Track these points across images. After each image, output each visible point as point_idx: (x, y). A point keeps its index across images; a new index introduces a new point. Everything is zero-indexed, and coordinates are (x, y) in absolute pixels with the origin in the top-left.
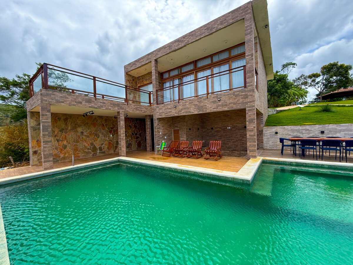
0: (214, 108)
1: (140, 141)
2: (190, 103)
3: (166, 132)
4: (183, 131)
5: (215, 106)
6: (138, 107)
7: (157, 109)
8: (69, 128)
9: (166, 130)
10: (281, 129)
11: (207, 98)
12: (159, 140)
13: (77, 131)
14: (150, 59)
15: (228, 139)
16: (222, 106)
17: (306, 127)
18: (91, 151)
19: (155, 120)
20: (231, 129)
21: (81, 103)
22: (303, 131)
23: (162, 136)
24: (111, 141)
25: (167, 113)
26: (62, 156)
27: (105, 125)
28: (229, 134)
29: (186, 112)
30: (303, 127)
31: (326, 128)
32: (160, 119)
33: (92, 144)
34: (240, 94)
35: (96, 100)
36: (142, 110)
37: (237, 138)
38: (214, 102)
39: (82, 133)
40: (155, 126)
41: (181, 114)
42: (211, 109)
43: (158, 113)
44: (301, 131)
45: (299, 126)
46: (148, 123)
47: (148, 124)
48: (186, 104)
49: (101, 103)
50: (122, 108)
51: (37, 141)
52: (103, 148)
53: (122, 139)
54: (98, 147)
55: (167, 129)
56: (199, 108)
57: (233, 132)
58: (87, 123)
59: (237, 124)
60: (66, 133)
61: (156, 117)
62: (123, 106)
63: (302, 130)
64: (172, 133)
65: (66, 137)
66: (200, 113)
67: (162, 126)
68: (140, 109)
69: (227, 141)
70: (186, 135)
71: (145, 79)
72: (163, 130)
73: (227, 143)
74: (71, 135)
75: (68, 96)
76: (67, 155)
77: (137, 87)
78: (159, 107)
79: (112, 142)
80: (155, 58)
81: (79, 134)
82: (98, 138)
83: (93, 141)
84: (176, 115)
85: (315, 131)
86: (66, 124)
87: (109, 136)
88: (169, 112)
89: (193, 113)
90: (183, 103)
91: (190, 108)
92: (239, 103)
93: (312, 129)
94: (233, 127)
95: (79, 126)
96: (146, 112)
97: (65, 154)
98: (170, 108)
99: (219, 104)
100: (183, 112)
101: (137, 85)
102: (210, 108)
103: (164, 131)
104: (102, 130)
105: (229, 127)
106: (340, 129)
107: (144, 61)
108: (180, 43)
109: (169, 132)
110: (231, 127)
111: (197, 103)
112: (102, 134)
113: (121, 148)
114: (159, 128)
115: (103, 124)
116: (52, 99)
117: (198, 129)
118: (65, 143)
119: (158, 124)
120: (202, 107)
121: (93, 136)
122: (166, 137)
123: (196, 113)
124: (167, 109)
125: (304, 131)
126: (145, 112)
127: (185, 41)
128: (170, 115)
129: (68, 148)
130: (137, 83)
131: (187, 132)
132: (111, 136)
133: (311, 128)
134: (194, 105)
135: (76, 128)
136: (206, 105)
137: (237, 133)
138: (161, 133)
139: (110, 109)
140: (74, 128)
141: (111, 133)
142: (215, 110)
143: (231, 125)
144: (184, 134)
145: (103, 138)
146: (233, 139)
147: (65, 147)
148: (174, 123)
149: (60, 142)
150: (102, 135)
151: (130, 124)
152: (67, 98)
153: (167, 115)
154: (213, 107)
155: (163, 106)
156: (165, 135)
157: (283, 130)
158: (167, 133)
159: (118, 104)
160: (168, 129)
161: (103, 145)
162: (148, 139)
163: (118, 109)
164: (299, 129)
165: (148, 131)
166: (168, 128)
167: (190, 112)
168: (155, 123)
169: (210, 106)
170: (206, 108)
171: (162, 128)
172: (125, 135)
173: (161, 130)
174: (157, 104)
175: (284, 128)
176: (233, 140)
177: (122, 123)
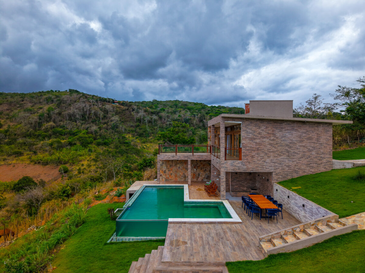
8: (174, 165)
10: (278, 188)
13: (177, 167)
23: (216, 176)
26: (170, 178)
33: (184, 174)
35: (176, 156)
36: (203, 158)
39: (179, 167)
49: (178, 157)
58: (182, 162)
60: (172, 167)
62: (190, 157)
65: (172, 169)
72: (218, 172)
74: (174, 168)
76: (172, 178)
81: (178, 168)
83: (184, 172)
86: (172, 163)
95: (178, 164)
96: (207, 159)
97: (171, 177)
116: (161, 158)
118: (172, 172)
129: (173, 175)
132: (195, 170)
133: (286, 191)
135: (176, 165)
147: (171, 174)
149: (170, 172)
163: (187, 159)
174: (212, 154)
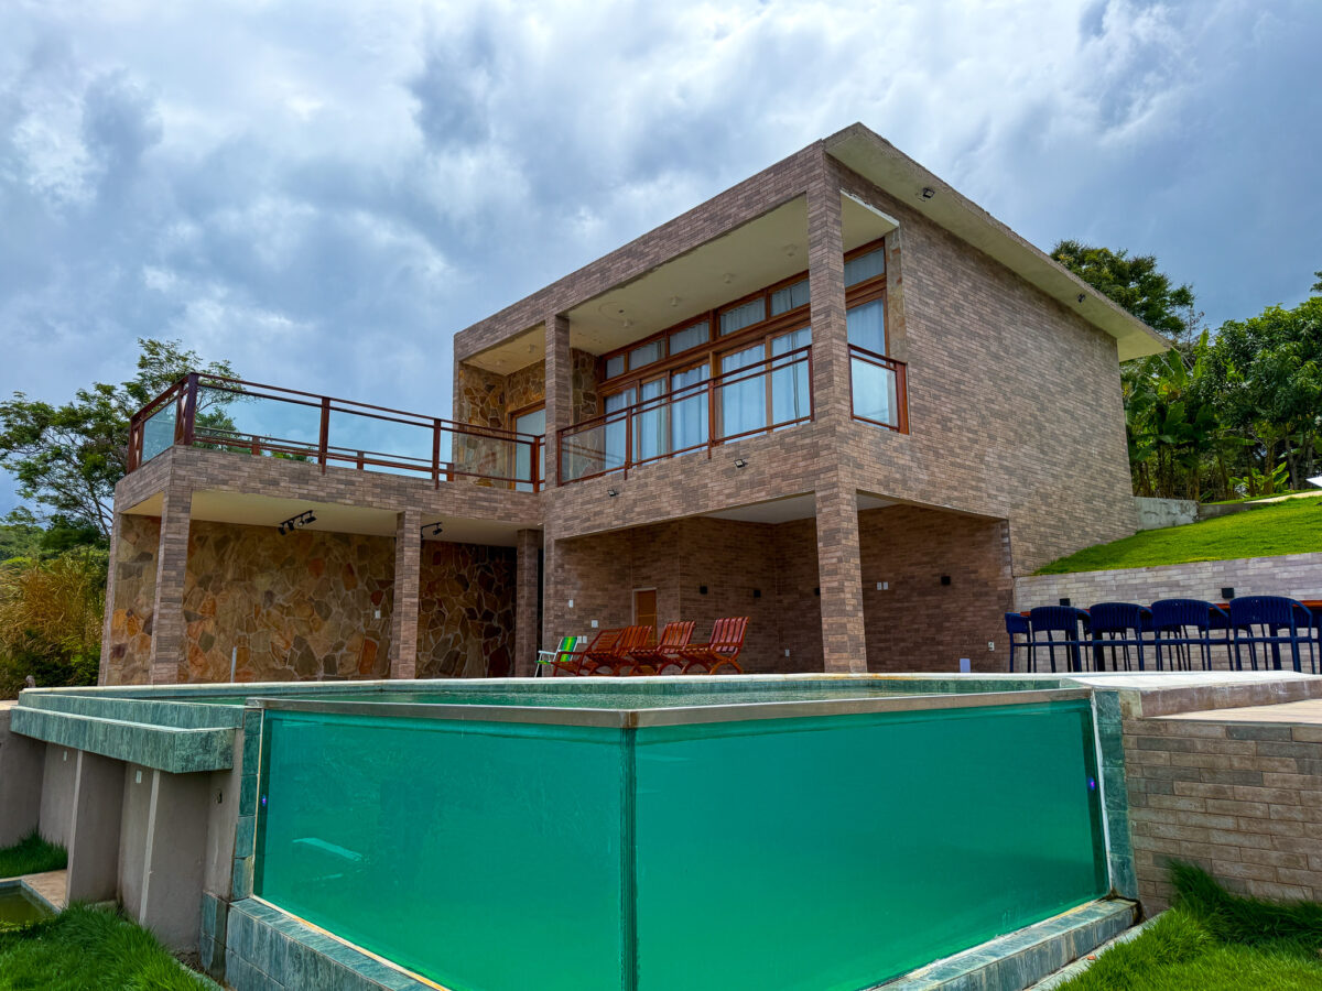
0: (729, 496)
1: (503, 646)
2: (658, 478)
3: (598, 602)
4: (671, 596)
5: (730, 485)
6: (481, 495)
7: (558, 504)
8: (229, 576)
9: (600, 593)
10: (1081, 585)
11: (710, 458)
12: (560, 630)
13: (252, 589)
14: (542, 311)
15: (883, 636)
16: (752, 484)
17: (1170, 573)
18: (293, 668)
19: (549, 547)
20: (891, 592)
21: (275, 483)
22: (1159, 589)
23: (575, 617)
24: (374, 634)
25: (588, 520)
27: (355, 569)
28: (886, 615)
29: (648, 513)
30: (1161, 573)
31: (1239, 573)
32: (568, 545)
33: (300, 642)
34: (800, 443)
35: (324, 472)
36: (496, 509)
37: (917, 630)
38: (728, 473)
40: (548, 574)
41: (632, 520)
42: (721, 498)
43: (560, 521)
44: (1154, 590)
45: (1144, 569)
46: (526, 562)
47: (526, 564)
48: (648, 480)
49: (340, 482)
50: (413, 501)
51: (130, 613)
52: (341, 664)
53: (407, 614)
54: (320, 656)
55: (606, 590)
56: (689, 494)
57: (899, 605)
58: (291, 561)
59: (913, 568)
60: (217, 591)
61: (550, 538)
62: (419, 494)
63: (1158, 585)
64: (629, 607)
65: (214, 606)
66: (688, 514)
67: (581, 576)
68: (485, 504)
69: (881, 650)
70: (682, 612)
71: (533, 383)
72: (582, 593)
73: (880, 659)
74: (233, 601)
75: (240, 464)
77: (506, 414)
78: (563, 496)
79: (378, 643)
80: (557, 311)
81: (259, 599)
82: (326, 618)
83: (305, 629)
84: (617, 524)
85: (1201, 587)
86: (221, 562)
87: (369, 617)
88: (596, 514)
89: (669, 513)
90: (639, 478)
91: (659, 495)
92: (797, 476)
93: (1192, 583)
94: (901, 583)
95: (263, 569)
96: (516, 515)
98: (599, 500)
99: (744, 478)
100: (639, 514)
101: (504, 409)
102: (720, 493)
103: (591, 597)
104: (343, 589)
105: (882, 581)
106: (1285, 575)
107: (521, 318)
108: (635, 261)
109: (614, 602)
110: (892, 583)
111: (680, 477)
112: (343, 605)
113: (398, 647)
114: (563, 582)
115: (349, 565)
116: (199, 474)
117: (757, 594)
118: (210, 627)
119: (562, 566)
120: (695, 490)
121: (308, 612)
122: (595, 624)
123: (677, 514)
124: (588, 502)
125: (1164, 589)
126: (508, 516)
127: (647, 254)
128: (599, 526)
129: (216, 649)
130: (507, 401)
131: (684, 599)
132: (378, 614)
133: (1186, 576)
134: (671, 484)
136: (705, 486)
137: (914, 607)
138: (571, 604)
139: (370, 505)
140: (245, 576)
141: (377, 604)
142: (731, 501)
143: (891, 575)
144: (674, 608)
145: (345, 620)
146: (903, 640)
147: (208, 642)
148: (637, 563)
149: (195, 624)
150: (341, 610)
151: (464, 572)
152: (239, 469)
153: (587, 524)
154: (727, 491)
155: (576, 492)
156: (592, 612)
157: (1089, 589)
158: (606, 606)
159: (400, 485)
160: (610, 587)
161: (340, 652)
162: (523, 629)
163: (400, 503)
164: (1145, 583)
165: (523, 597)
166: (611, 582)
167: (658, 512)
168: (549, 559)
169: (717, 488)
170: (706, 496)
171: (580, 583)
172: (416, 600)
173: (575, 592)
174: (560, 484)
175: (1092, 580)
176: (902, 644)
177: (410, 556)
